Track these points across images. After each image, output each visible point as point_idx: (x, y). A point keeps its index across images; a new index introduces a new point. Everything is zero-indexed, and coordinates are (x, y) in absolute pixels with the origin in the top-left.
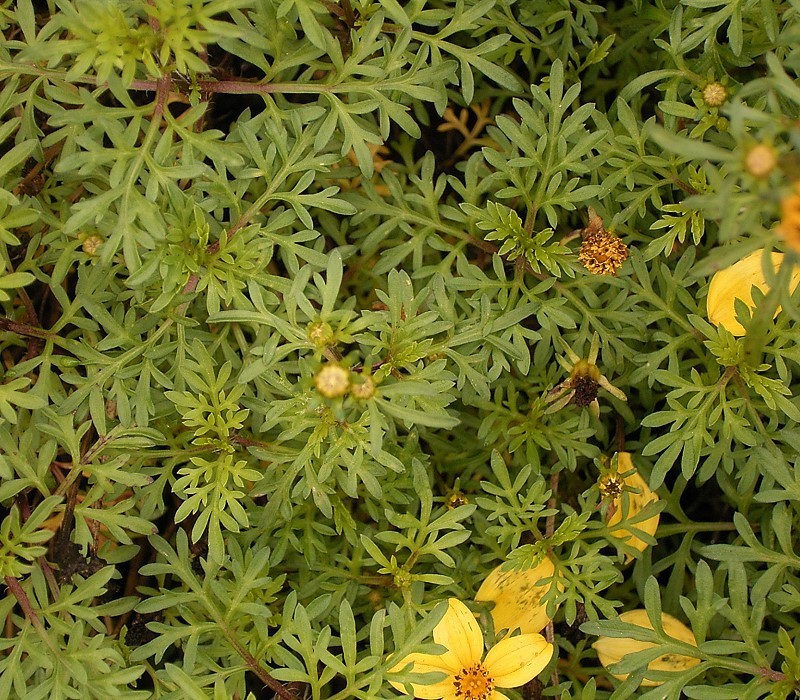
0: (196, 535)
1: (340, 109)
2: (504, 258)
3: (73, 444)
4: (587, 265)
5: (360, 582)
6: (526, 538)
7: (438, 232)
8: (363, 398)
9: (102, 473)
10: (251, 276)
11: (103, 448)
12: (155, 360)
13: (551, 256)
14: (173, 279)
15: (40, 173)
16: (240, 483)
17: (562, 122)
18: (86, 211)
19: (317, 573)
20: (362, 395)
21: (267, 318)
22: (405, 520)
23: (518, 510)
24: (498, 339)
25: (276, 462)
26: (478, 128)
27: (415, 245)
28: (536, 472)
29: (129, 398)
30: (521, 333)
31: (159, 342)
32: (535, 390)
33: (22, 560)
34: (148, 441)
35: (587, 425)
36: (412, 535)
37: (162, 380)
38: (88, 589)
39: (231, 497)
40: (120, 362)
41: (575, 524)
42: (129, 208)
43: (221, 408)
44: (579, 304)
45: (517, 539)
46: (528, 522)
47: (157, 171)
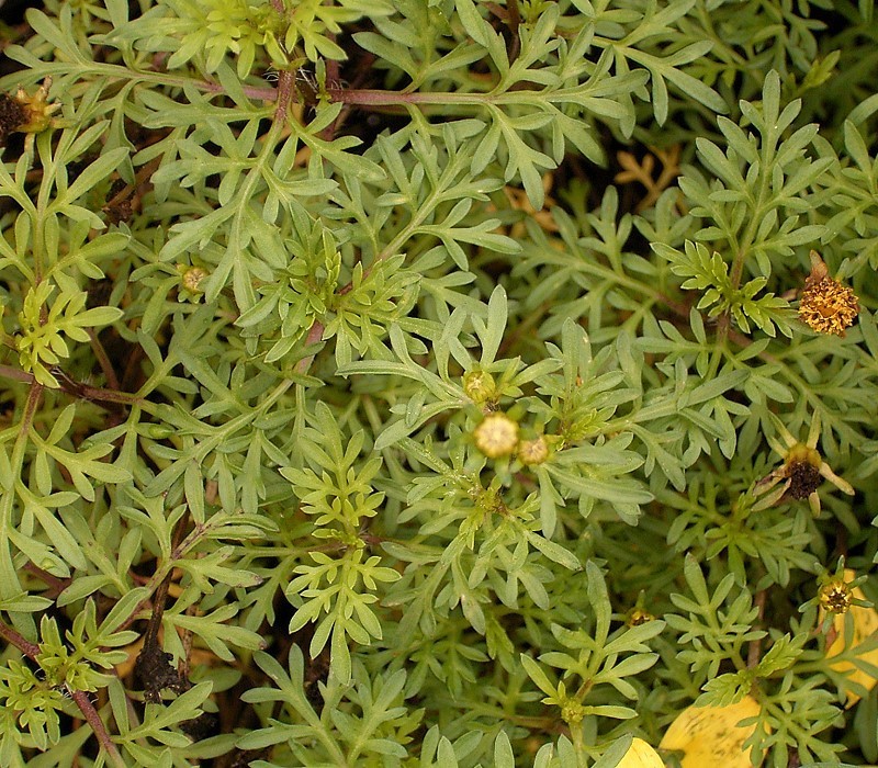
0: (316, 648)
1: (504, 124)
2: (704, 313)
3: (164, 533)
4: (809, 321)
5: (516, 722)
6: (727, 667)
7: (620, 286)
8: (534, 462)
9: (200, 569)
10: (392, 320)
11: (200, 539)
12: (267, 431)
13: (764, 311)
14: (295, 321)
15: (130, 198)
16: (371, 585)
17: (777, 148)
18: (189, 234)
19: (463, 711)
20: (532, 457)
21: (412, 370)
22: (577, 639)
23: (716, 630)
24: (695, 414)
25: (416, 562)
26: (665, 177)
27: (592, 303)
28: (740, 584)
29: (234, 477)
30: (724, 407)
31: (274, 408)
32: (739, 487)
33: (97, 668)
34: (257, 531)
35: (803, 529)
36: (584, 657)
37: (276, 456)
38: (179, 711)
39: (360, 603)
40: (224, 433)
41: (786, 650)
42: (241, 232)
43: (349, 491)
44: (794, 379)
45: (715, 667)
46: (728, 647)
47: (277, 187)
